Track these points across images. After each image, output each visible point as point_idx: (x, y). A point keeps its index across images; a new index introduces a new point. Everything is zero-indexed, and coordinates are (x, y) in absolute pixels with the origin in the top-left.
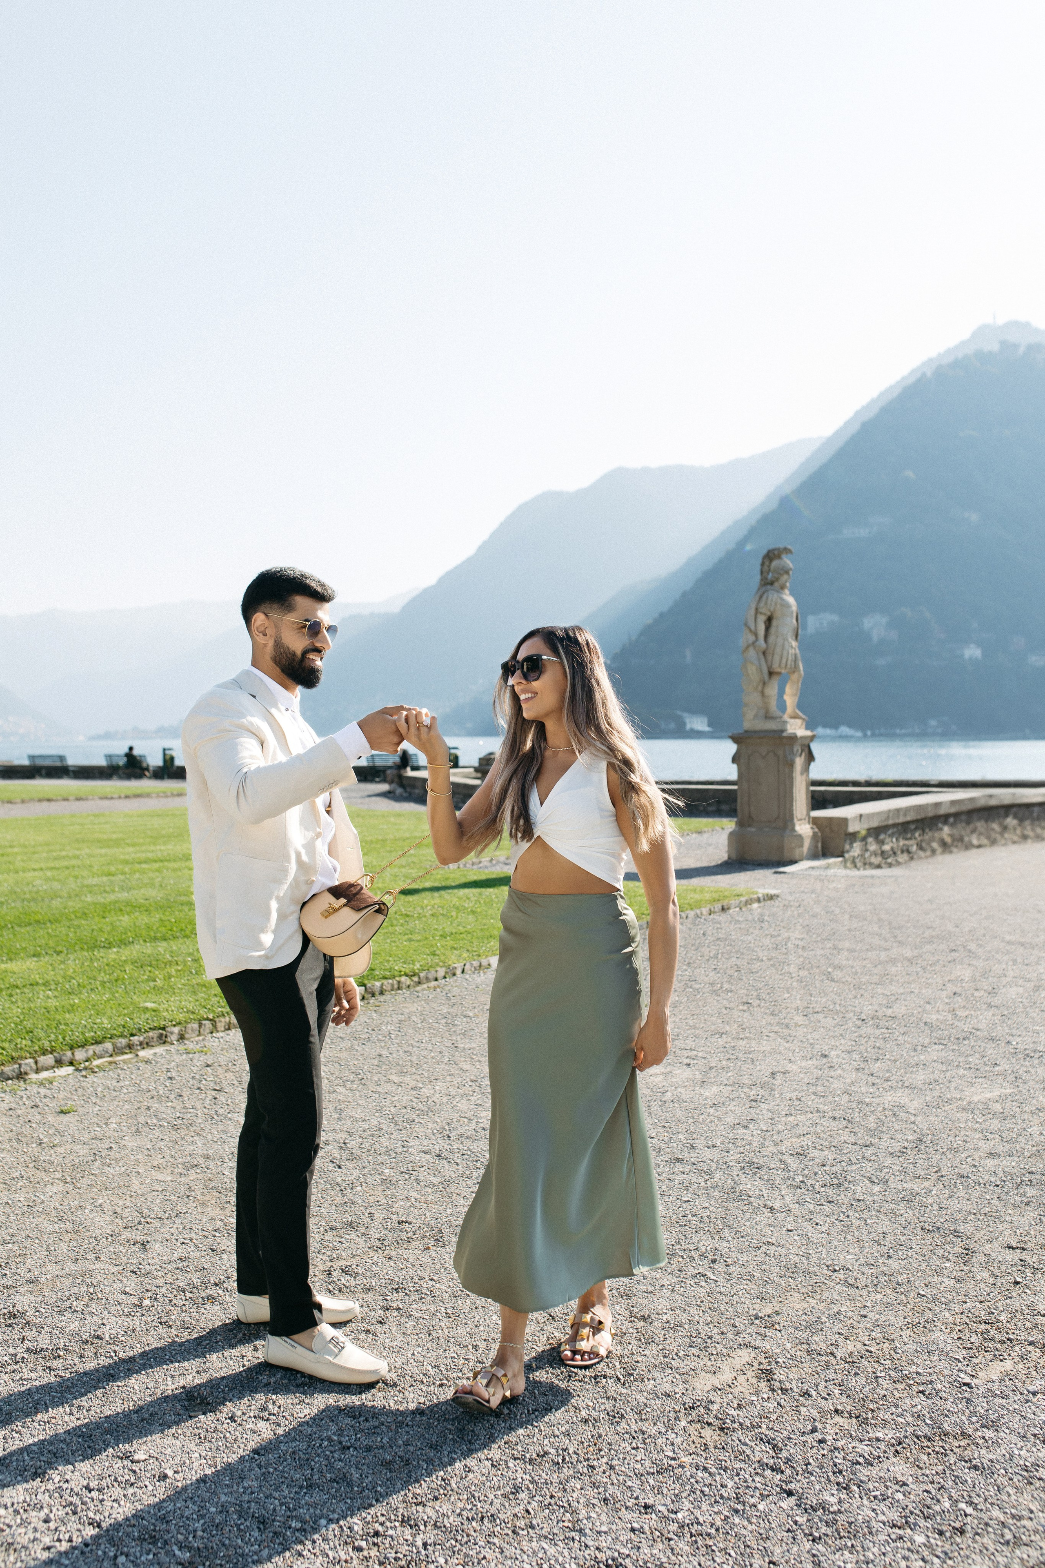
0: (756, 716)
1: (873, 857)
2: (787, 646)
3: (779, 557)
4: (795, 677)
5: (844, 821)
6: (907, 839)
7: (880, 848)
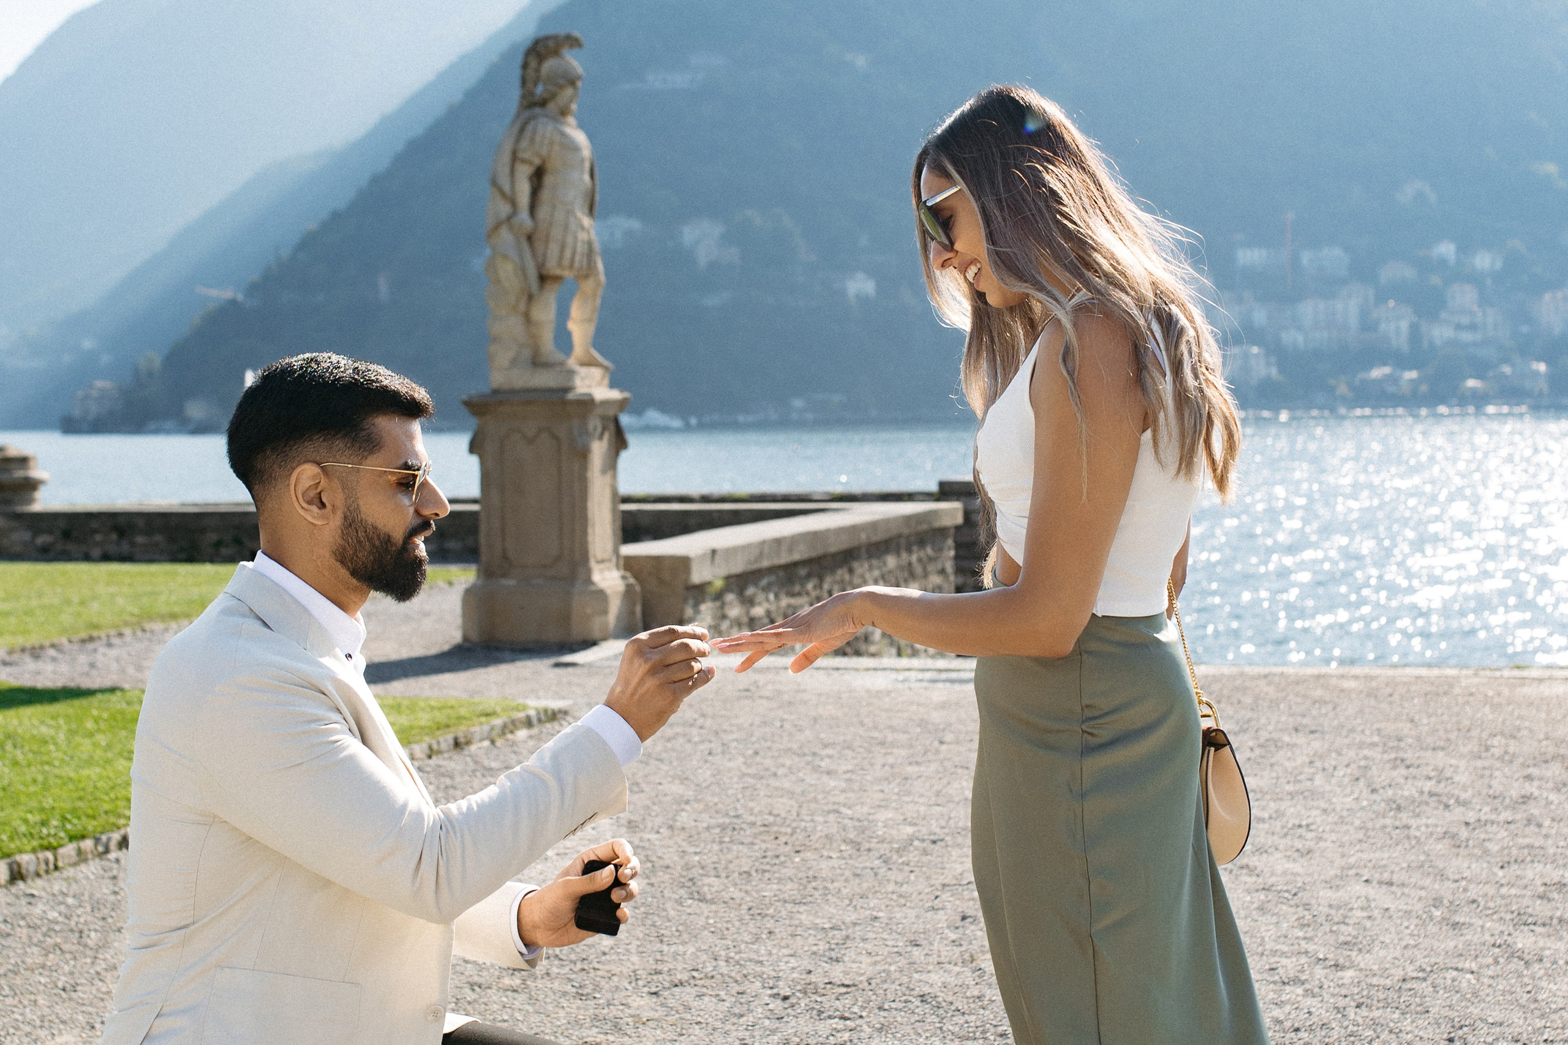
0: (514, 362)
1: (735, 629)
2: (573, 227)
3: (556, 53)
4: (588, 286)
5: (683, 563)
6: (793, 595)
7: (748, 613)
